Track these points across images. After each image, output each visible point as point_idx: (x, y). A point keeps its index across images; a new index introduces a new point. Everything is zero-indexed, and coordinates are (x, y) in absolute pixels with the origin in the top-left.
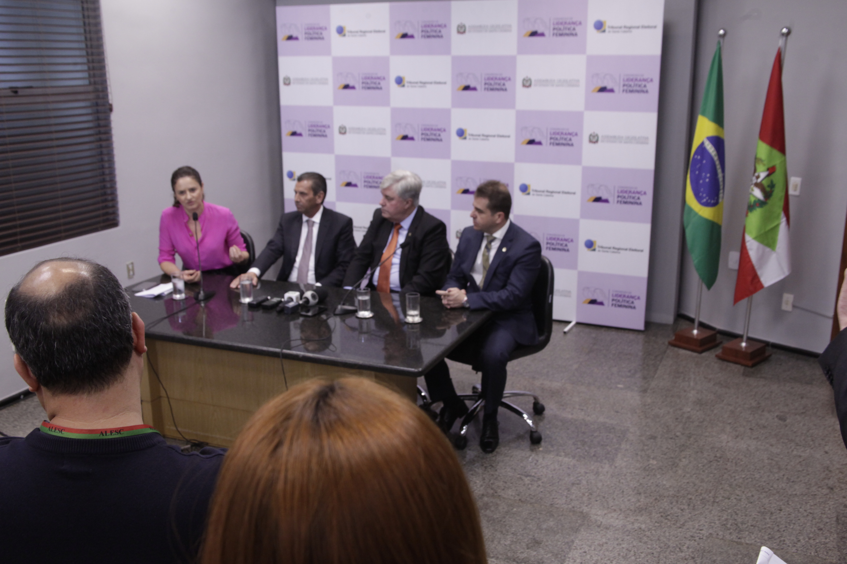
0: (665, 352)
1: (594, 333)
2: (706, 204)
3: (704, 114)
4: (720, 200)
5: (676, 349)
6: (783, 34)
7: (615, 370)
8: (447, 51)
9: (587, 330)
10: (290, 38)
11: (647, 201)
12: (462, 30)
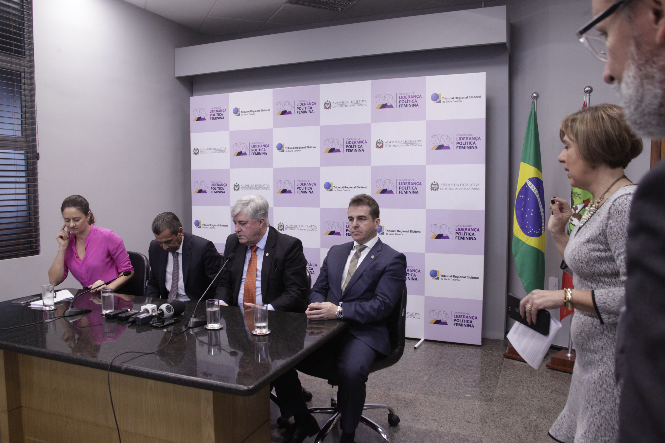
0: (502, 364)
1: (440, 348)
2: (532, 235)
3: (524, 161)
4: (543, 232)
5: (511, 360)
6: (586, 92)
7: (461, 380)
8: (316, 122)
9: (434, 346)
10: (199, 119)
11: (481, 236)
12: (328, 106)
